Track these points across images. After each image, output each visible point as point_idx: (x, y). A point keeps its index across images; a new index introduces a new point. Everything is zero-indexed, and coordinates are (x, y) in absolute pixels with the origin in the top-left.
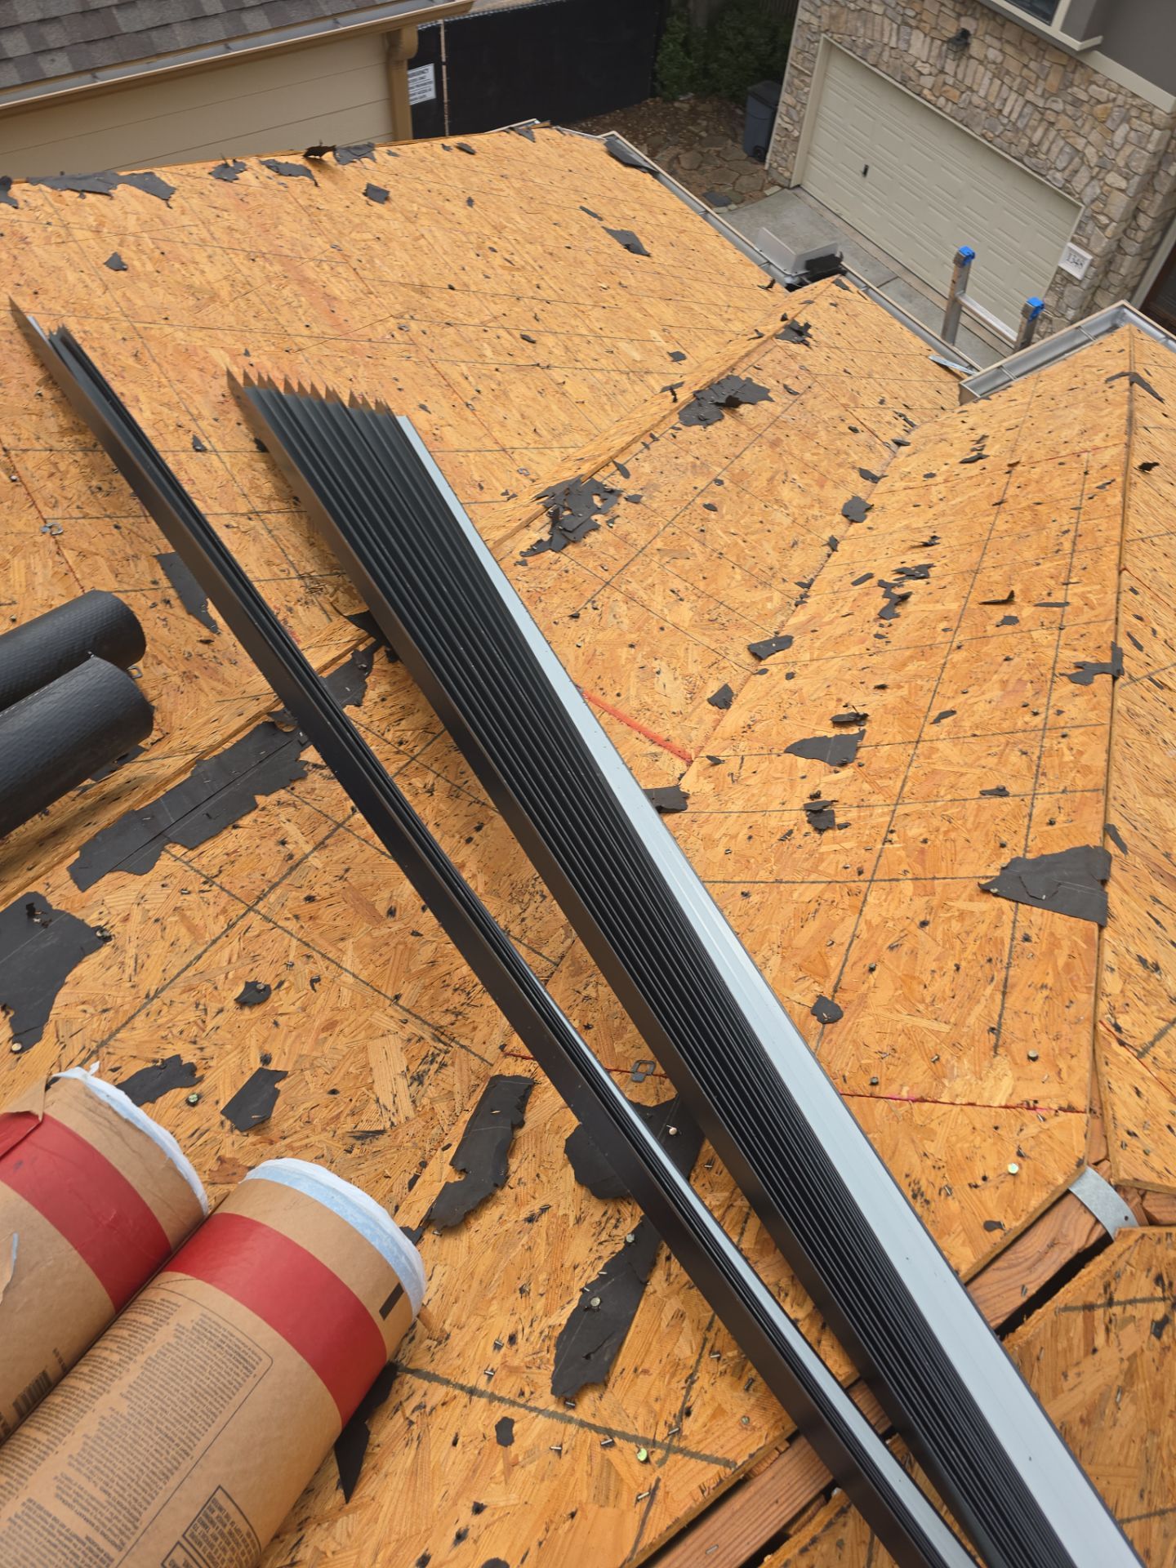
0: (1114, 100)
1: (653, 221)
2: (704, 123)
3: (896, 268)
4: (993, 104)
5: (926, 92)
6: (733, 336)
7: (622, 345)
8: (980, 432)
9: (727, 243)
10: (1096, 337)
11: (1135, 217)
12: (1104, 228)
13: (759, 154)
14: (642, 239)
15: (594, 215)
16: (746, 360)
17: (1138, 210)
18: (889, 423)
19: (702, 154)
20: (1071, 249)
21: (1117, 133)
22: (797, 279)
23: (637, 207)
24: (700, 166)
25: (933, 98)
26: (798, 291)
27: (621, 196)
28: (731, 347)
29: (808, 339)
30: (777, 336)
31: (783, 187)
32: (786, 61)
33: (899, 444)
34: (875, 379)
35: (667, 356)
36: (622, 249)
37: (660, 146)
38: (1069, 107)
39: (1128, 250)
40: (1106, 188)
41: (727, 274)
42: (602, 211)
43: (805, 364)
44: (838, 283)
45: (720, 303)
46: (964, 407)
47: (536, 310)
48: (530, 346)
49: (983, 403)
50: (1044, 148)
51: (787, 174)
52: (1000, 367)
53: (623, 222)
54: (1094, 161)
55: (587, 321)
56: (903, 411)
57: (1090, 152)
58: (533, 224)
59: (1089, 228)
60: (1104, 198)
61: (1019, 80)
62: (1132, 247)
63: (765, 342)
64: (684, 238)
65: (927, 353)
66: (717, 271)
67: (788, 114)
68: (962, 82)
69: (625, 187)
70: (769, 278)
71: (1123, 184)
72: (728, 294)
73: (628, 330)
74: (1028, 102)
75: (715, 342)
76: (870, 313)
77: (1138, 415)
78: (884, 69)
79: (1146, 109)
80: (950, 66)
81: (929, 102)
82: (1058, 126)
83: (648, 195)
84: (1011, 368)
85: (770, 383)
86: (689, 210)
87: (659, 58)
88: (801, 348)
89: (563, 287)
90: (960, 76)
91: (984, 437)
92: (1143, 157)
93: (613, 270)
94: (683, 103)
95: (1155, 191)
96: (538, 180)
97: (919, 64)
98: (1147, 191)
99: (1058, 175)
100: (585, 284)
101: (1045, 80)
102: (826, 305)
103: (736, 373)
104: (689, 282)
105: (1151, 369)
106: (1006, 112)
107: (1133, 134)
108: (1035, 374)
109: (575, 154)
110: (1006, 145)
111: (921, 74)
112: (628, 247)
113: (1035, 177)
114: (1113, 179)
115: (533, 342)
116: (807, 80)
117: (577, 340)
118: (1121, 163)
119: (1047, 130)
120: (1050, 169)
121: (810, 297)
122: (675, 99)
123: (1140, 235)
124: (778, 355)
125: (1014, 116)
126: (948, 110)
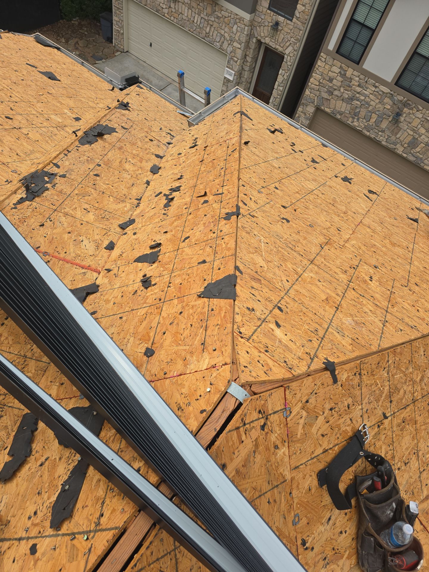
0: (231, 16)
1: (59, 67)
2: (86, 29)
3: (169, 80)
4: (190, 19)
5: (166, 15)
6: (100, 109)
7: (53, 117)
8: (195, 136)
9: (93, 74)
10: (231, 100)
11: (245, 58)
12: (236, 62)
13: (110, 40)
14: (56, 75)
15: (33, 66)
16: (104, 118)
17: (246, 55)
18: (165, 137)
19: (87, 41)
20: (227, 70)
21: (234, 28)
22: (123, 86)
23: (52, 62)
24: (87, 46)
25: (169, 17)
26: (124, 91)
27: (44, 58)
28: (99, 114)
29: (129, 108)
30: (116, 108)
31: (122, 52)
32: (112, 4)
33: (169, 144)
34: (157, 121)
35: (73, 119)
36: (47, 79)
37: (69, 38)
38: (216, 20)
39: (246, 69)
40: (234, 48)
41: (94, 86)
42: (36, 64)
43: (129, 117)
44: (138, 87)
45: (93, 97)
46: (190, 128)
47: (11, 106)
48: (10, 120)
49: (196, 126)
50: (211, 34)
51: (122, 47)
52: (200, 113)
53: (46, 68)
54: (228, 38)
55: (35, 109)
56: (169, 132)
57: (226, 35)
58: (5, 72)
59: (232, 62)
60: (233, 51)
61: (197, 10)
62: (247, 68)
63: (111, 110)
64: (74, 73)
65: (176, 110)
66: (90, 85)
67: (117, 24)
68: (178, 11)
69: (46, 55)
70: (112, 86)
71: (239, 46)
72: (96, 93)
73: (54, 110)
74: (202, 18)
75: (93, 112)
76: (153, 97)
77: (243, 125)
78: (149, 7)
79: (241, 19)
80: (172, 5)
81: (168, 18)
82: (214, 26)
83: (56, 57)
84: (204, 113)
85: (116, 126)
86: (75, 62)
87: (61, 4)
88: (127, 112)
89: (23, 96)
90: (177, 9)
91: (196, 138)
92: (244, 36)
93: (44, 87)
94: (75, 21)
95: (250, 48)
96: (5, 54)
97: (161, 4)
98: (247, 48)
99: (218, 44)
100: (32, 94)
101: (206, 9)
102: (135, 95)
103: (101, 123)
104: (78, 90)
105: (248, 110)
106: (195, 21)
107: (239, 28)
108: (212, 114)
109: (21, 42)
110: (198, 34)
111: (163, 8)
112: (49, 78)
113: (210, 45)
114: (236, 44)
115: (12, 119)
116: (122, 11)
117: (32, 116)
118: (237, 39)
119: (210, 28)
120: (214, 42)
121: (128, 93)
122: (71, 20)
123: (248, 64)
124: (118, 115)
125: (198, 23)
126: (175, 21)
